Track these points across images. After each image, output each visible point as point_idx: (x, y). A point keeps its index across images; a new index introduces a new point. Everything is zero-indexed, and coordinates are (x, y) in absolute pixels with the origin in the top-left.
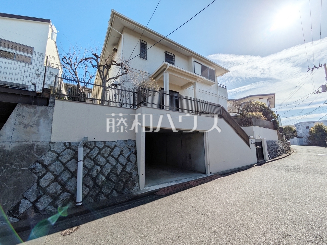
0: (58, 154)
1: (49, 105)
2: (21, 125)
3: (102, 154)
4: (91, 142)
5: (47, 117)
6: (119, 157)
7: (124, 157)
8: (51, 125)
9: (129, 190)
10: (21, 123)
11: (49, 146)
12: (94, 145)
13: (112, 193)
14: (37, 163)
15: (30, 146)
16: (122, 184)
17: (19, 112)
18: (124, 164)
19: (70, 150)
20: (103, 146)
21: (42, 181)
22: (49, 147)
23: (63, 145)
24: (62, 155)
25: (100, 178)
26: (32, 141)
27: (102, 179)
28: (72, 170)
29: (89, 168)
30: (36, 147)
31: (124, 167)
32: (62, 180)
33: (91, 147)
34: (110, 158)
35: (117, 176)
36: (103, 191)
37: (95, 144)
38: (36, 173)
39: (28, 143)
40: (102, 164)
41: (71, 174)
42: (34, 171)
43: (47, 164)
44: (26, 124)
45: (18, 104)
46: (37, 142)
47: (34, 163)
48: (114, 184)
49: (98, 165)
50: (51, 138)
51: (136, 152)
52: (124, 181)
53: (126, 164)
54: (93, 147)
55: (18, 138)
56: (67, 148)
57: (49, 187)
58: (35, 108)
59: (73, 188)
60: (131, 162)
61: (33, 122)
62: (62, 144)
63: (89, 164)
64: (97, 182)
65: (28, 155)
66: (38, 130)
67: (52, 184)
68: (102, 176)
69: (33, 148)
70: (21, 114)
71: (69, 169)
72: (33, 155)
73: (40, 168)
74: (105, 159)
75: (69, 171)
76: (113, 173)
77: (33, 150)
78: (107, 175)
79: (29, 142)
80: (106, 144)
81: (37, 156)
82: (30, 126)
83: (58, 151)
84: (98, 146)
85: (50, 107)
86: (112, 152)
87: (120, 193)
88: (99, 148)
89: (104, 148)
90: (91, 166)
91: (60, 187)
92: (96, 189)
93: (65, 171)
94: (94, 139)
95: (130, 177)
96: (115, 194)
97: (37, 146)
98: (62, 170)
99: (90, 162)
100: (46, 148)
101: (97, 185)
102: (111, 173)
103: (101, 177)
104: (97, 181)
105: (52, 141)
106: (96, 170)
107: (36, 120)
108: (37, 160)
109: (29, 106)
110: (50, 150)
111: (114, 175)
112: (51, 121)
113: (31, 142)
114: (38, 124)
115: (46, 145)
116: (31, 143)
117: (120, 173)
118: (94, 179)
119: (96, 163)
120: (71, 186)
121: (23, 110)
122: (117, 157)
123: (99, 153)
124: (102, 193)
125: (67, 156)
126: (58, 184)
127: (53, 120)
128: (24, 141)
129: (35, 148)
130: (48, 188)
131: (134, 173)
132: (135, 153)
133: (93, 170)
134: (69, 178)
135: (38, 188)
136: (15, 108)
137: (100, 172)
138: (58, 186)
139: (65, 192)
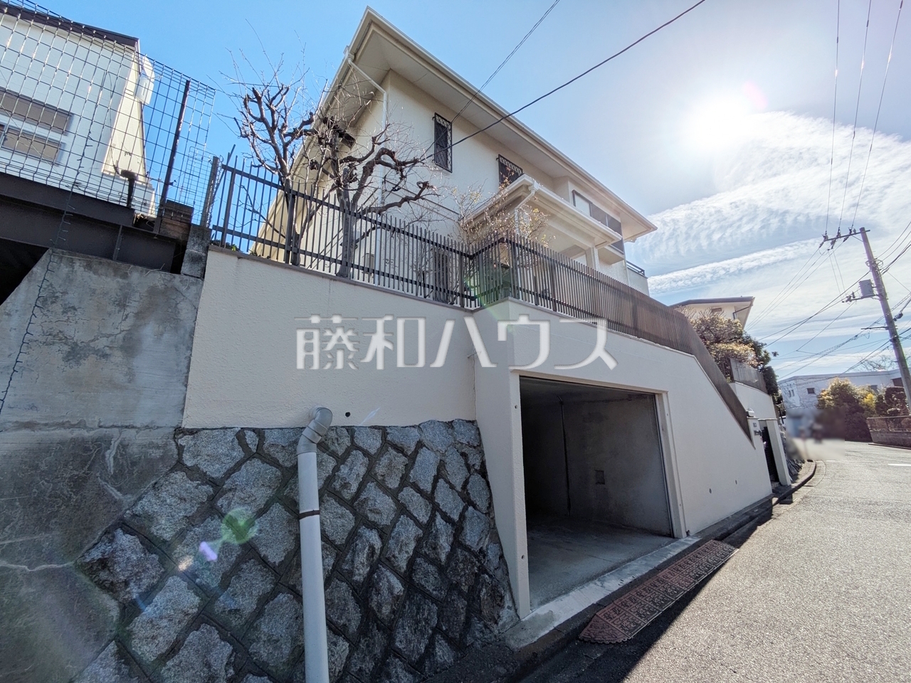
0: (214, 483)
1: (185, 268)
2: (56, 347)
3: (380, 478)
4: (336, 427)
5: (172, 319)
6: (434, 487)
7: (452, 487)
8: (188, 354)
9: (486, 626)
10: (54, 337)
11: (173, 447)
12: (346, 442)
13: (434, 649)
14: (119, 531)
15: (86, 449)
16: (461, 604)
17: (51, 285)
18: (456, 517)
19: (263, 462)
20: (378, 444)
21: (139, 626)
22: (176, 451)
23: (233, 441)
24: (230, 490)
25: (383, 585)
26: (96, 425)
27: (393, 587)
28: (275, 555)
29: (338, 543)
30: (114, 453)
31: (458, 528)
32: (237, 611)
33: (340, 451)
34: (408, 494)
35: (441, 569)
36: (398, 644)
37: (352, 438)
38: (110, 588)
39: (77, 433)
40: (385, 520)
41: (270, 578)
42: (103, 575)
43: (167, 535)
44: (76, 344)
45: (50, 251)
46: (122, 427)
47: (106, 532)
48: (435, 608)
49: (372, 526)
50: (183, 410)
51: (483, 464)
52: (465, 588)
53: (462, 516)
54: (344, 447)
55: (33, 407)
56: (249, 456)
57: (176, 660)
58: (125, 276)
59: (286, 649)
60: (475, 506)
61: (108, 336)
62: (230, 436)
63: (339, 522)
64: (374, 605)
65: (76, 494)
66: (131, 375)
67: (191, 636)
68: (388, 573)
69: (104, 457)
70: (57, 297)
71: (263, 554)
72: (101, 493)
73: (134, 557)
74: (391, 500)
75: (264, 561)
76: (426, 556)
77: (105, 467)
78: (405, 567)
79: (85, 427)
80: (389, 438)
81: (117, 495)
82: (96, 352)
83: (215, 471)
84: (361, 445)
85: (186, 277)
86: (412, 468)
87: (458, 645)
88: (366, 453)
89: (382, 451)
90: (347, 534)
91: (228, 649)
92: (372, 637)
93: (245, 566)
94: (348, 414)
95: (483, 570)
96: (443, 653)
97: (123, 446)
98: (234, 558)
99: (342, 516)
100: (162, 458)
101: (376, 619)
102: (418, 560)
103: (388, 581)
104: (375, 598)
105: (187, 424)
106: (367, 548)
107: (126, 325)
108: (122, 519)
109: (100, 263)
110: (179, 465)
111: (432, 568)
112: (187, 336)
113: (93, 429)
114: (130, 346)
115: (160, 443)
116: (92, 433)
117: (450, 556)
118: (364, 592)
119: (363, 521)
120: (278, 641)
121: (69, 280)
122: (427, 487)
123: (369, 475)
124: (398, 654)
125: (253, 491)
126: (216, 635)
127: (196, 335)
128: (62, 425)
129: (112, 460)
130: (170, 663)
131: (492, 554)
132: (483, 473)
133: (354, 552)
134: (265, 600)
135: (120, 669)
136: (34, 269)
137: (379, 560)
138: (215, 645)
139: (250, 672)
